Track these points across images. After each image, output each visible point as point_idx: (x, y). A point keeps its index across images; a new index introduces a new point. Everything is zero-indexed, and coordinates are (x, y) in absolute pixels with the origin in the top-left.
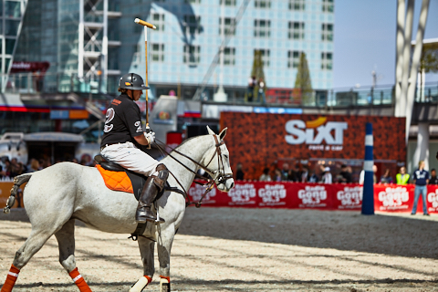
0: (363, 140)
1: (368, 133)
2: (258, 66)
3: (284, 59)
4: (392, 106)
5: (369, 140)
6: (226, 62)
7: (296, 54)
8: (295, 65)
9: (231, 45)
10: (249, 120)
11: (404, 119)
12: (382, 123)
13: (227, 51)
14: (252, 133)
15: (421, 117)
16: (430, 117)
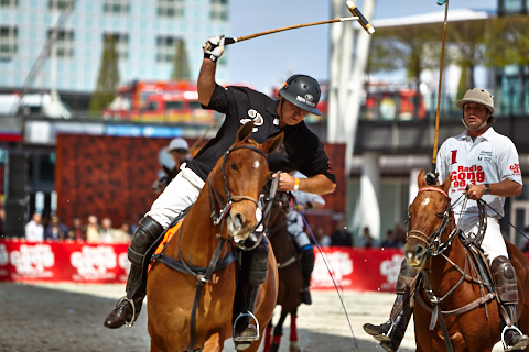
2: (110, 59)
3: (151, 49)
4: (322, 125)
6: (61, 53)
7: (169, 41)
8: (168, 58)
9: (68, 26)
10: (103, 146)
11: (343, 147)
13: (62, 35)
14: (106, 166)
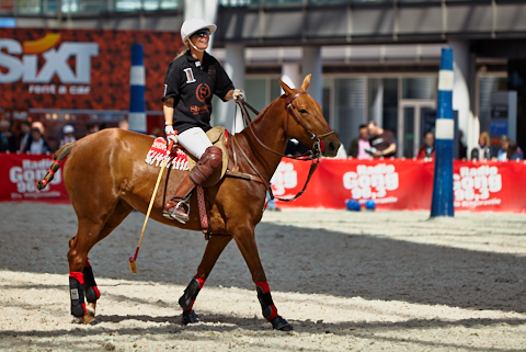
0: (127, 75)
1: (136, 62)
4: (178, 14)
5: (138, 76)
12: (160, 44)
15: (230, 34)
16: (246, 34)
